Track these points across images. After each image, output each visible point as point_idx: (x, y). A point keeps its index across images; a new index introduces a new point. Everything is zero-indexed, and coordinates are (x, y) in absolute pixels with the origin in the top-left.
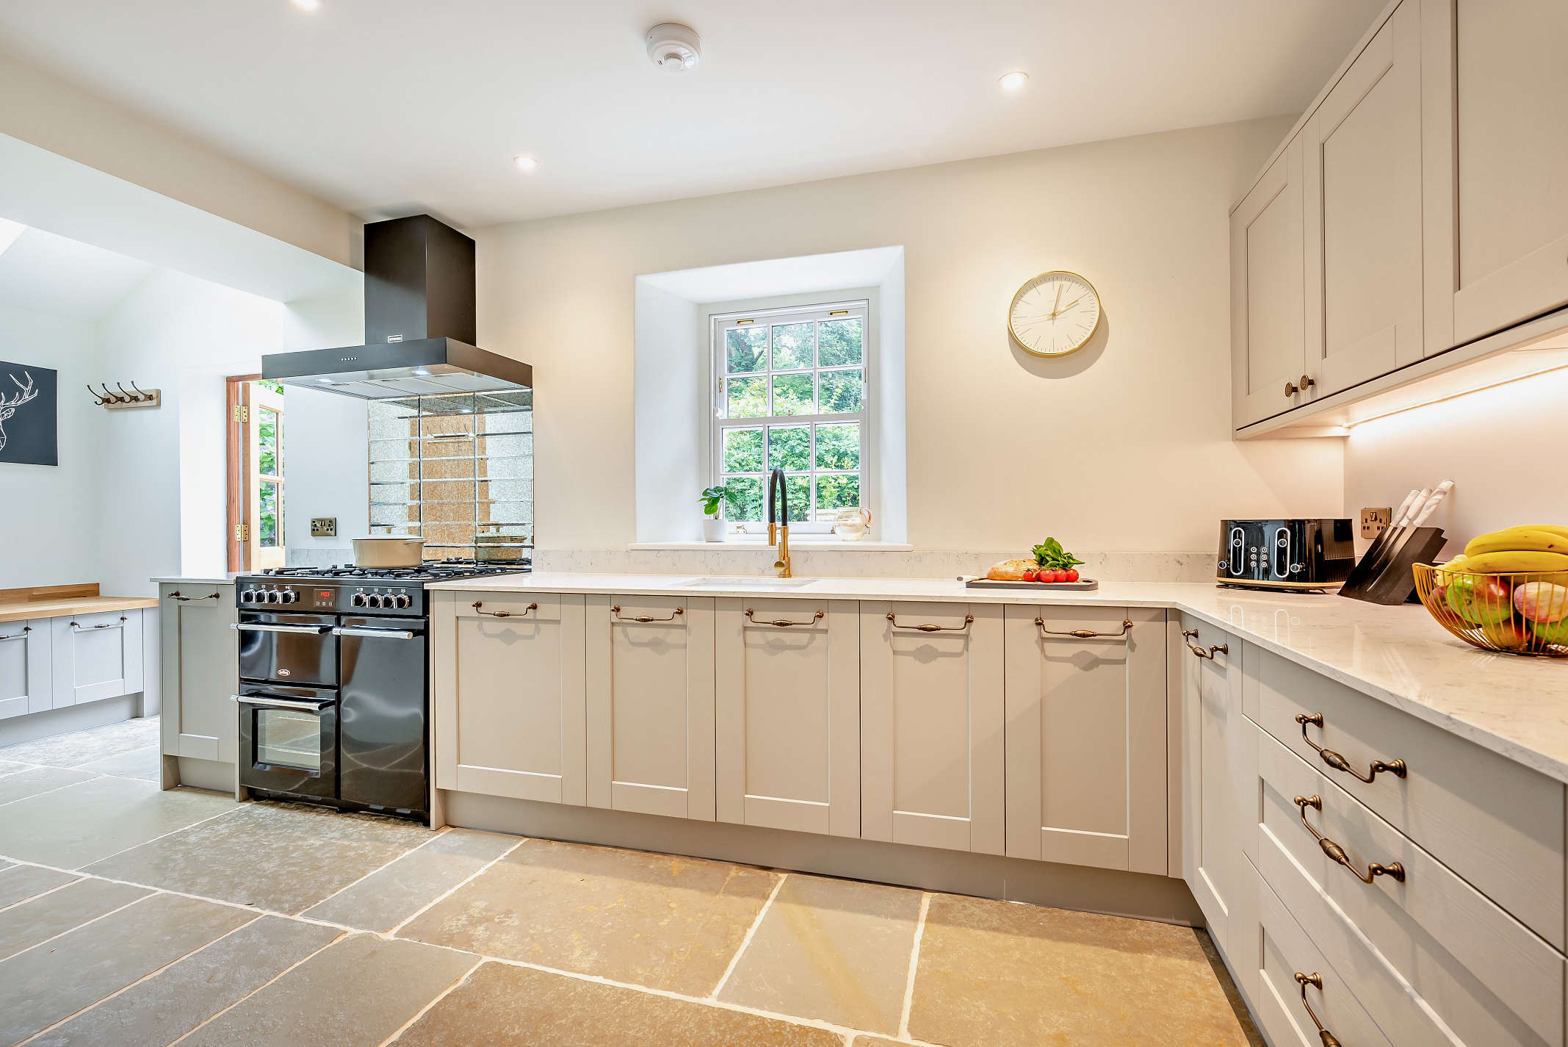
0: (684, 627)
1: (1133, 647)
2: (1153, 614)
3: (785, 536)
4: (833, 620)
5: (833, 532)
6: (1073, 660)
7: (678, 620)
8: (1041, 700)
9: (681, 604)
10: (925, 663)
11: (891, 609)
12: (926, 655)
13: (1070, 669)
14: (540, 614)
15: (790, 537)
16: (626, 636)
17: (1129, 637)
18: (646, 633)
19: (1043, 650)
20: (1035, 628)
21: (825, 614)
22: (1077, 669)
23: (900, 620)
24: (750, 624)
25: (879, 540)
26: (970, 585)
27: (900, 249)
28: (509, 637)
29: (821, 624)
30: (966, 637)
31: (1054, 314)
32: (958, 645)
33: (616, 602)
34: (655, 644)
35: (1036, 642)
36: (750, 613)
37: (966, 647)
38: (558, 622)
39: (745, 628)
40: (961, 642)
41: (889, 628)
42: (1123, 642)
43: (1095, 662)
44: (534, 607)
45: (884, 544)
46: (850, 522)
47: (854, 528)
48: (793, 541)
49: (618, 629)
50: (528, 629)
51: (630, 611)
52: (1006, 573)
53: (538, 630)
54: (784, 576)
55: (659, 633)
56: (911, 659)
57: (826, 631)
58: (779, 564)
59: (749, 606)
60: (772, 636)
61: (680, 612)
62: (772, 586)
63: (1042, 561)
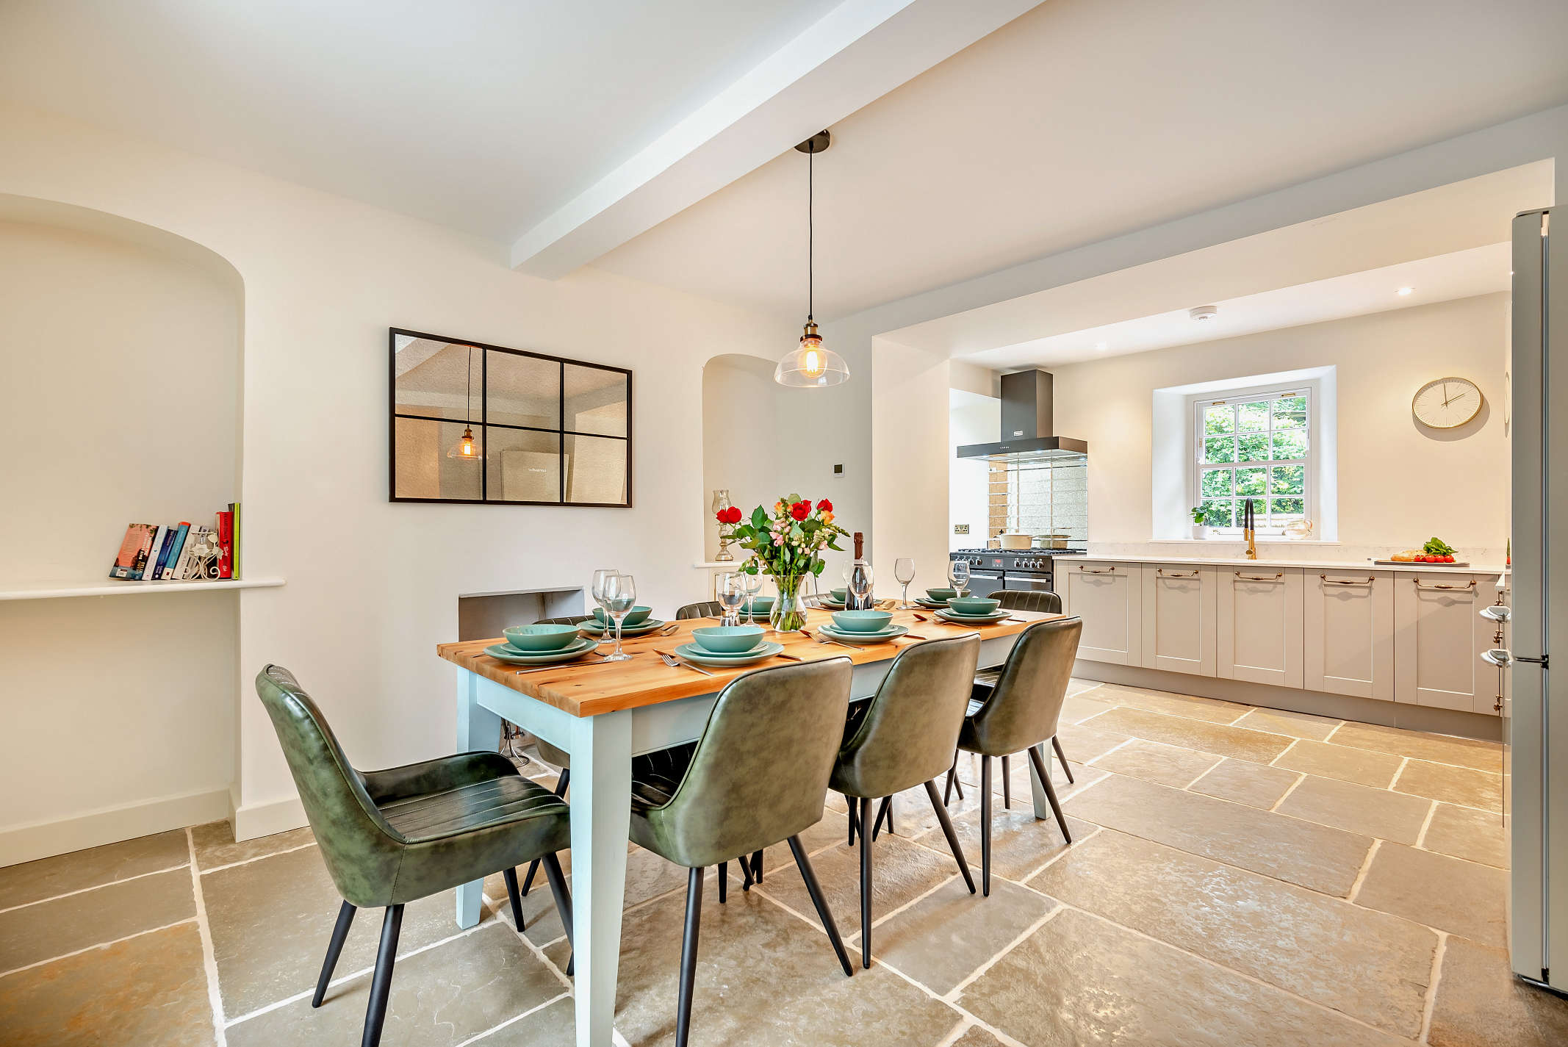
0: (1199, 580)
1: (1477, 595)
2: (1490, 577)
3: (1252, 536)
4: (1287, 578)
5: (1283, 534)
6: (1439, 601)
7: (1196, 576)
8: (1418, 622)
9: (1197, 568)
10: (1344, 600)
11: (1323, 573)
12: (1347, 597)
13: (1437, 606)
14: (1116, 572)
15: (1255, 537)
16: (1165, 584)
17: (1474, 589)
18: (1177, 583)
19: (1418, 595)
20: (1414, 584)
21: (1283, 575)
22: (1440, 606)
23: (1328, 578)
24: (1237, 578)
25: (1319, 539)
26: (1377, 563)
27: (1334, 366)
28: (1098, 583)
29: (1280, 580)
30: (1370, 588)
31: (1446, 403)
32: (1365, 591)
33: (1160, 566)
34: (1182, 588)
35: (1415, 591)
36: (1238, 574)
37: (1370, 593)
38: (1126, 576)
39: (1235, 581)
40: (1367, 590)
41: (1322, 583)
42: (1471, 592)
43: (1454, 602)
44: (1113, 569)
45: (1322, 541)
46: (1296, 528)
47: (1300, 532)
48: (1256, 539)
49: (1160, 580)
50: (1109, 579)
51: (1167, 573)
52: (1403, 557)
53: (1114, 580)
54: (1252, 558)
55: (1184, 583)
56: (1335, 599)
57: (1283, 583)
58: (1249, 552)
59: (1237, 570)
60: (1250, 585)
61: (1197, 573)
62: (1245, 560)
63: (1428, 550)
